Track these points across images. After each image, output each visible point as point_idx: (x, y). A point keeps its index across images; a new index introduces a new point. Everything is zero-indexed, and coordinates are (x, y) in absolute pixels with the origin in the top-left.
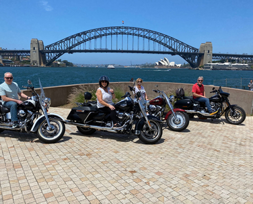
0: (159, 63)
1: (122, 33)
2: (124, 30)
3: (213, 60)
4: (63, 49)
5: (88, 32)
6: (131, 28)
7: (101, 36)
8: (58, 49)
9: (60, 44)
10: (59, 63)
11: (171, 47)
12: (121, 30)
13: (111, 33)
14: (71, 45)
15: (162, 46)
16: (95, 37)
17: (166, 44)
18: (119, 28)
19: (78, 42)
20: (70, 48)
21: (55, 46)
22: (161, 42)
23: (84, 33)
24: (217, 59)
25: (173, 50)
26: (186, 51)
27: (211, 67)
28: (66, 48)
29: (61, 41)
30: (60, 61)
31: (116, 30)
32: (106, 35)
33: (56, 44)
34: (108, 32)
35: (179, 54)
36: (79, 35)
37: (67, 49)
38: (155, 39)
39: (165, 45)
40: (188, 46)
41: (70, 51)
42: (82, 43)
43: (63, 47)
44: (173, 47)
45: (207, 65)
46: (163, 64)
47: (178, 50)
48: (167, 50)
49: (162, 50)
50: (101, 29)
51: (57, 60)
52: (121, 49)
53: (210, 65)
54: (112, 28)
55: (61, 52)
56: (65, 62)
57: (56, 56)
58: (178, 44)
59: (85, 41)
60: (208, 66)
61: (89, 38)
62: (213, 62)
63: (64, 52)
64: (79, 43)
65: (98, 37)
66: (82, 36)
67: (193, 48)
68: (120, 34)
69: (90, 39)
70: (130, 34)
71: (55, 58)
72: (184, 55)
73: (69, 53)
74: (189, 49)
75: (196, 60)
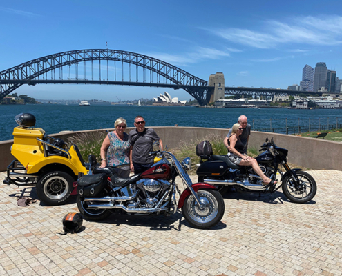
0: (159, 99)
1: (108, 58)
2: (109, 54)
3: (225, 95)
4: (20, 79)
5: (57, 55)
6: (118, 52)
7: (77, 61)
8: (12, 78)
9: (16, 71)
10: (14, 99)
11: (173, 79)
12: (106, 53)
13: (92, 58)
14: (32, 73)
15: (162, 77)
16: (69, 63)
17: (166, 75)
18: (102, 51)
19: (43, 70)
20: (31, 77)
21: (7, 74)
22: (159, 71)
23: (53, 57)
24: (230, 94)
25: (176, 82)
26: (192, 84)
27: (224, 104)
28: (24, 77)
29: (17, 68)
30: (15, 95)
31: (98, 53)
32: (84, 60)
33: (9, 71)
34: (87, 57)
35: (184, 87)
36: (44, 59)
37: (27, 78)
38: (152, 68)
39: (165, 75)
40: (194, 77)
41: (31, 81)
42: (49, 70)
43: (20, 75)
44: (176, 79)
45: (219, 101)
46: (164, 100)
47: (182, 83)
48: (169, 82)
49: (162, 82)
50: (77, 52)
51: (11, 94)
52: (106, 80)
53: (222, 102)
54: (93, 51)
55: (17, 83)
56: (24, 97)
57: (10, 88)
58: (182, 75)
59: (53, 68)
60: (220, 103)
61: (60, 64)
62: (227, 98)
63: (22, 82)
64: (45, 71)
65: (73, 62)
66: (49, 60)
67: (201, 80)
68: (103, 59)
69: (61, 65)
70: (119, 60)
71: (7, 92)
72: (191, 89)
73: (30, 84)
74: (195, 81)
75: (205, 95)
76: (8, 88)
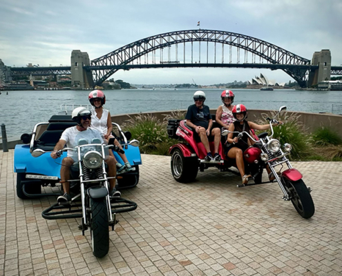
0: (253, 81)
1: (200, 39)
2: (202, 34)
3: (332, 76)
4: (116, 64)
5: (152, 38)
6: (211, 32)
7: (169, 44)
8: (109, 64)
9: (112, 57)
10: (111, 84)
11: (270, 58)
12: (198, 34)
13: (184, 40)
14: (127, 58)
15: (258, 57)
16: (162, 46)
17: (263, 54)
18: (195, 32)
19: (137, 54)
20: (127, 62)
21: (105, 60)
22: (255, 50)
23: (146, 41)
24: (338, 74)
25: (274, 62)
26: (292, 63)
27: (330, 86)
28: (120, 62)
29: (114, 53)
30: (112, 81)
31: (190, 35)
32: (176, 42)
33: (106, 57)
34: (179, 39)
35: (282, 67)
36: (138, 43)
37: (122, 63)
38: (247, 47)
39: (261, 55)
40: (295, 56)
41: (125, 66)
42: (143, 54)
43: (116, 61)
44: (273, 58)
45: (323, 83)
46: (259, 82)
47: (281, 62)
48: (265, 62)
50: (169, 34)
51: (108, 79)
52: (198, 62)
53: (327, 83)
54: (185, 32)
55: (114, 68)
56: (119, 82)
57: (107, 74)
58: (281, 53)
59: (146, 52)
60: (325, 86)
61: (152, 47)
62: (334, 79)
63: (118, 67)
64: (138, 55)
65: (165, 45)
66: (143, 44)
67: (302, 59)
68: (196, 40)
69: (154, 48)
70: (211, 40)
71: (105, 77)
72: (290, 69)
73: (125, 69)
74: (296, 60)
75: (307, 76)
76: (105, 73)
